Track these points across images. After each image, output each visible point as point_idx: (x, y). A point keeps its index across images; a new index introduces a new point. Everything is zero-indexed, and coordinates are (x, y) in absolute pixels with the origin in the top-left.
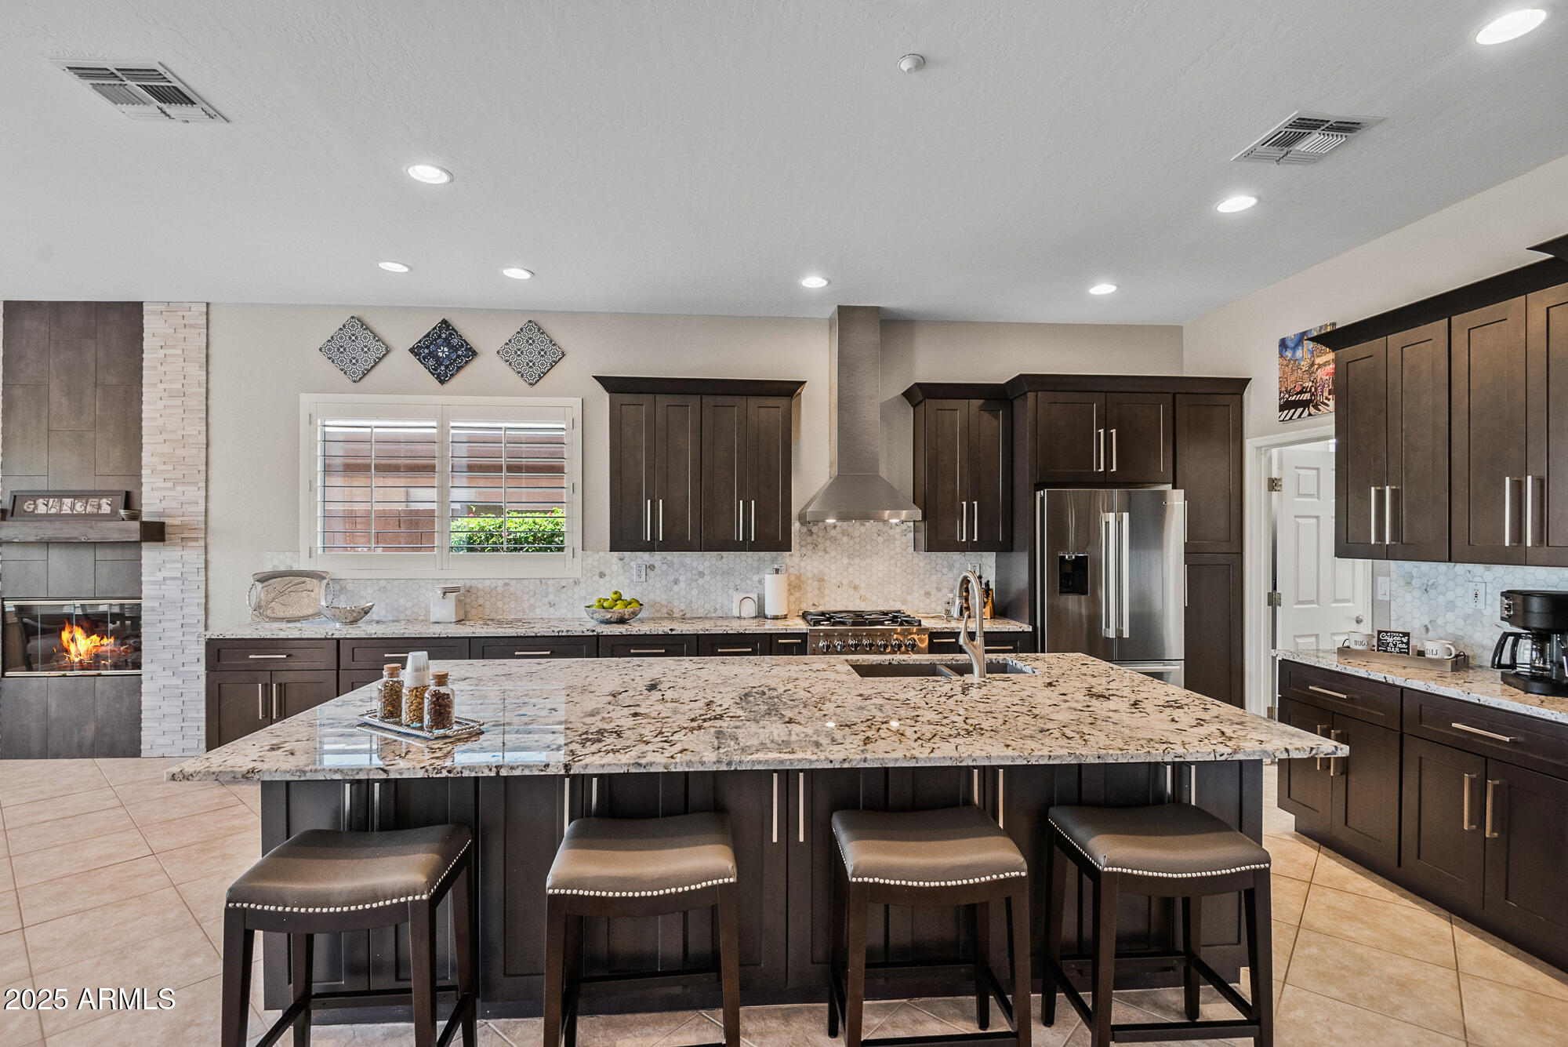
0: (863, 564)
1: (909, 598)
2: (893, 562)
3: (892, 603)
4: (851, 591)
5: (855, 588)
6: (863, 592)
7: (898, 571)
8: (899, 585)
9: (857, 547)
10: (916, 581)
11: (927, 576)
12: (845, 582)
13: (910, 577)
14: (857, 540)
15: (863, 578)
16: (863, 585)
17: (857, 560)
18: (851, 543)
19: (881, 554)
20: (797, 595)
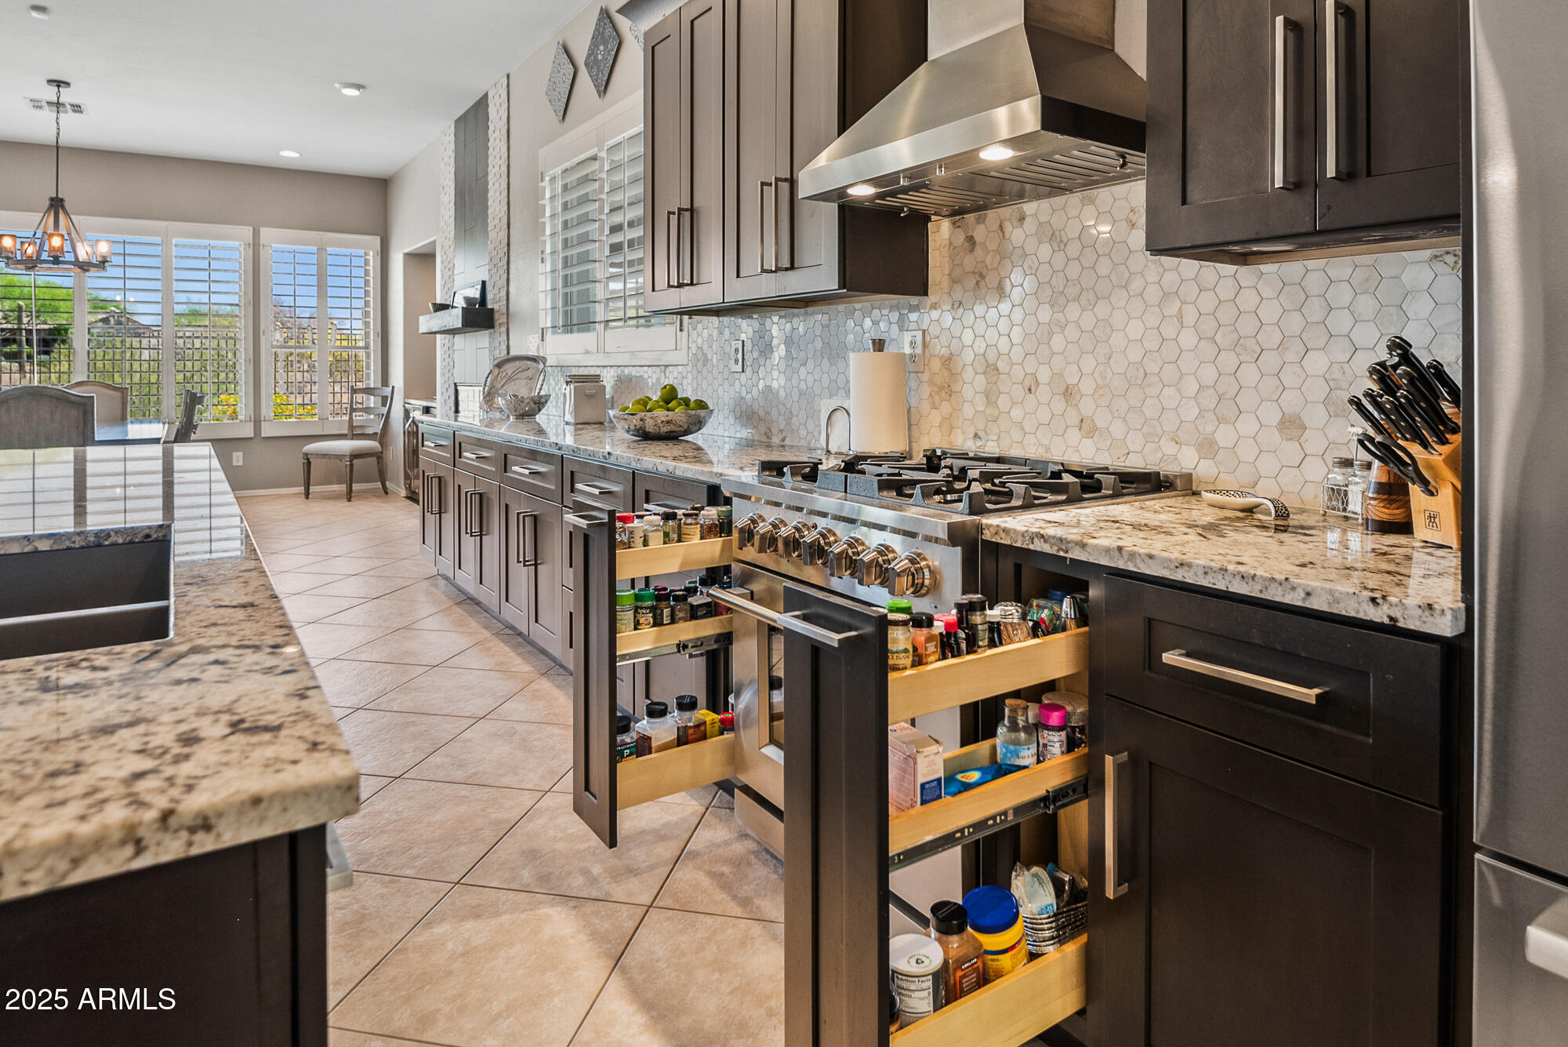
0: (1088, 321)
1: (1224, 436)
2: (1172, 309)
3: (1169, 448)
4: (1059, 405)
5: (1068, 393)
6: (1087, 406)
7: (1188, 339)
8: (1191, 386)
9: (1074, 270)
10: (1249, 374)
11: (1291, 357)
12: (1044, 375)
13: (1229, 360)
14: (1073, 249)
15: (1088, 363)
16: (1087, 387)
17: (1073, 312)
18: (1059, 260)
19: (1136, 285)
20: (946, 408)
